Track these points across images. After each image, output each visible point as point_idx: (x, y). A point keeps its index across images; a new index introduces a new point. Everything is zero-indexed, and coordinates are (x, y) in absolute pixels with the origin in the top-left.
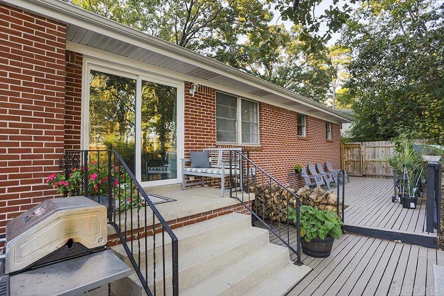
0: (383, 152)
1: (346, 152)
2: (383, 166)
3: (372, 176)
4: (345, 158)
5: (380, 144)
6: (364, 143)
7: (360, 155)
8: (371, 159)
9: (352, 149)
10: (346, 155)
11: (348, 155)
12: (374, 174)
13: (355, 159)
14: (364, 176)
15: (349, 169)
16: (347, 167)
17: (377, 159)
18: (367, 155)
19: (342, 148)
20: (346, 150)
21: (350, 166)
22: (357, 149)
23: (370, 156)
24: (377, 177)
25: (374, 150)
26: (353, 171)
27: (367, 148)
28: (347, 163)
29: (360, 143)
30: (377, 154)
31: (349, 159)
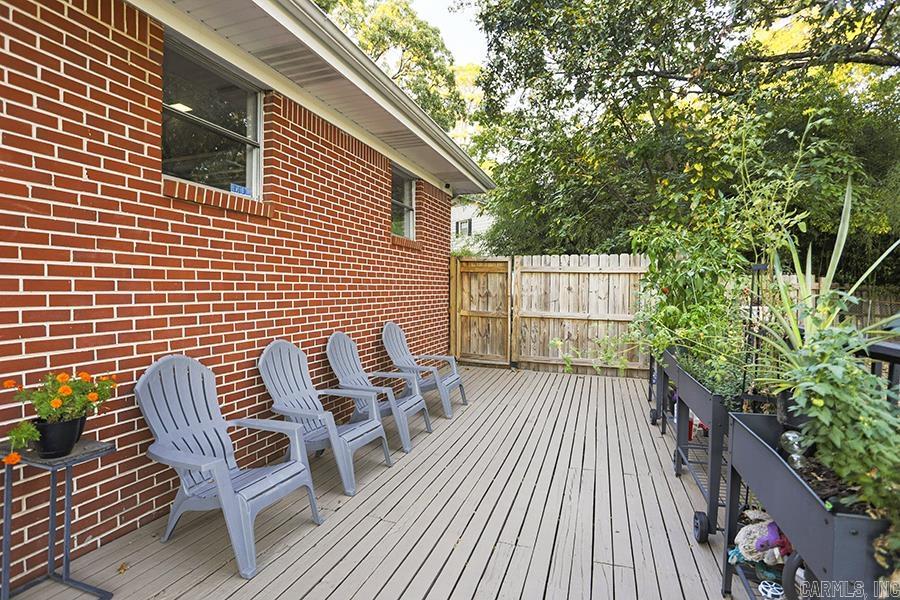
0: (569, 289)
1: (466, 287)
2: (570, 335)
3: (537, 366)
4: (462, 307)
5: (564, 264)
6: (517, 259)
7: (505, 297)
8: (536, 312)
9: (482, 278)
10: (466, 295)
11: (471, 296)
12: (542, 359)
13: (491, 311)
14: (515, 365)
15: (474, 341)
16: (465, 336)
17: (552, 313)
18: (525, 299)
19: (453, 273)
20: (466, 278)
21: (474, 331)
22: (500, 279)
23: (534, 301)
24: (551, 368)
25: (548, 284)
26: (484, 348)
27: (526, 276)
28: (467, 322)
29: (508, 259)
30: (552, 297)
31: (474, 308)
